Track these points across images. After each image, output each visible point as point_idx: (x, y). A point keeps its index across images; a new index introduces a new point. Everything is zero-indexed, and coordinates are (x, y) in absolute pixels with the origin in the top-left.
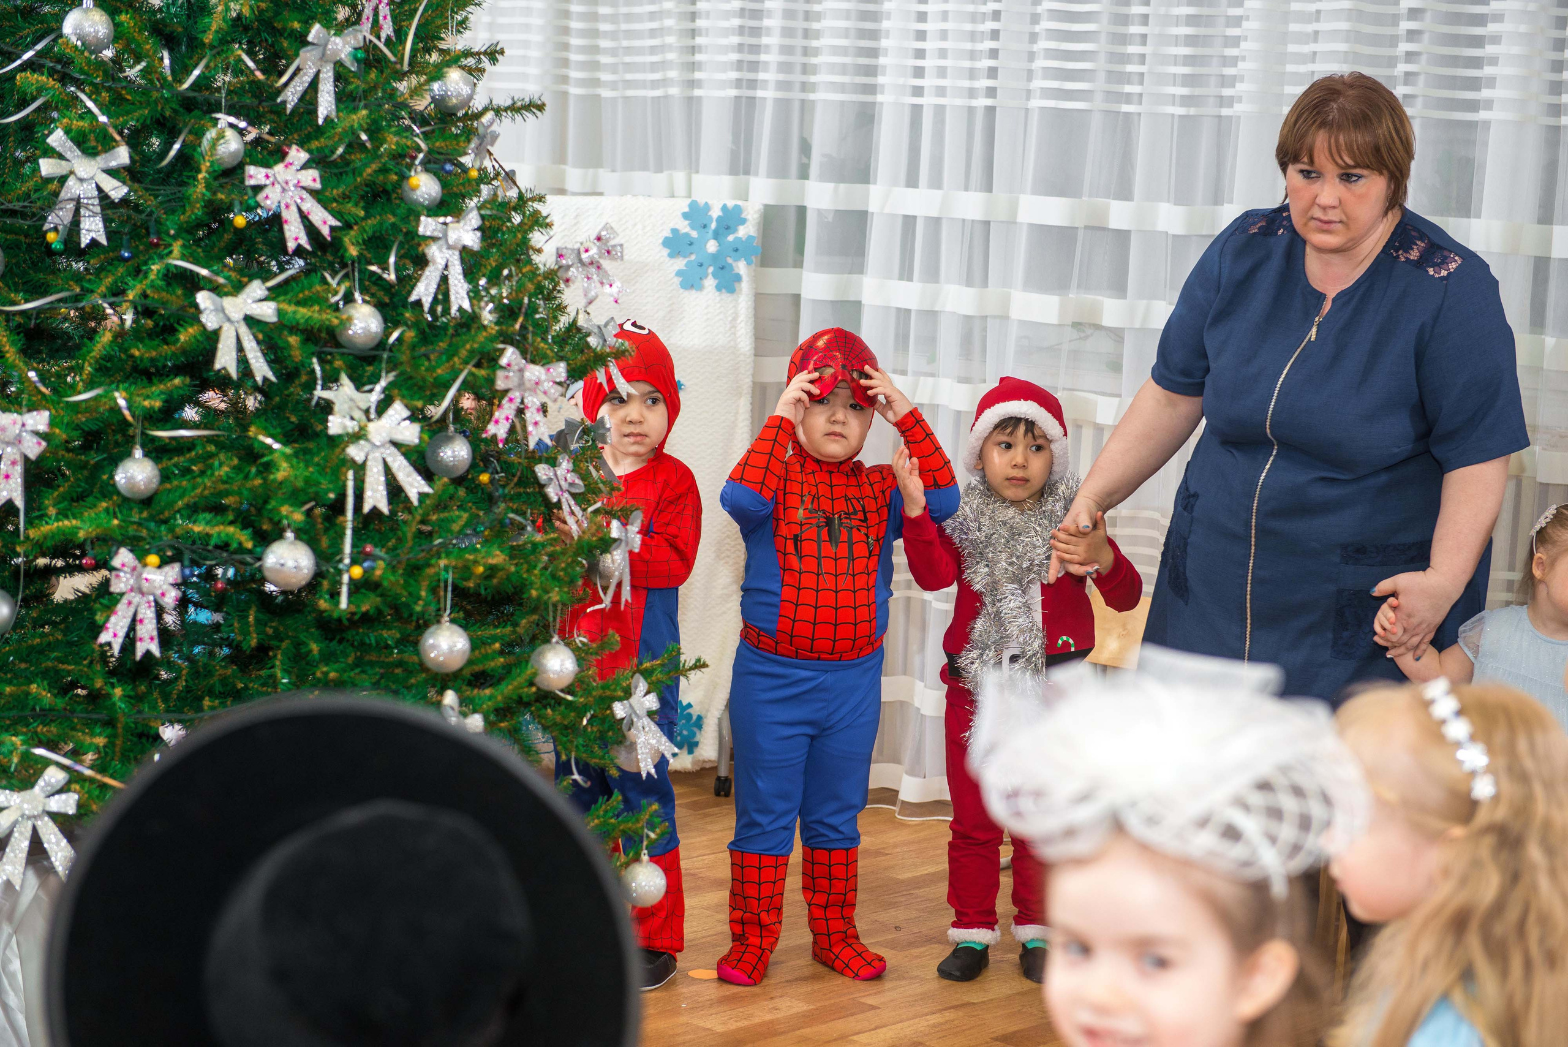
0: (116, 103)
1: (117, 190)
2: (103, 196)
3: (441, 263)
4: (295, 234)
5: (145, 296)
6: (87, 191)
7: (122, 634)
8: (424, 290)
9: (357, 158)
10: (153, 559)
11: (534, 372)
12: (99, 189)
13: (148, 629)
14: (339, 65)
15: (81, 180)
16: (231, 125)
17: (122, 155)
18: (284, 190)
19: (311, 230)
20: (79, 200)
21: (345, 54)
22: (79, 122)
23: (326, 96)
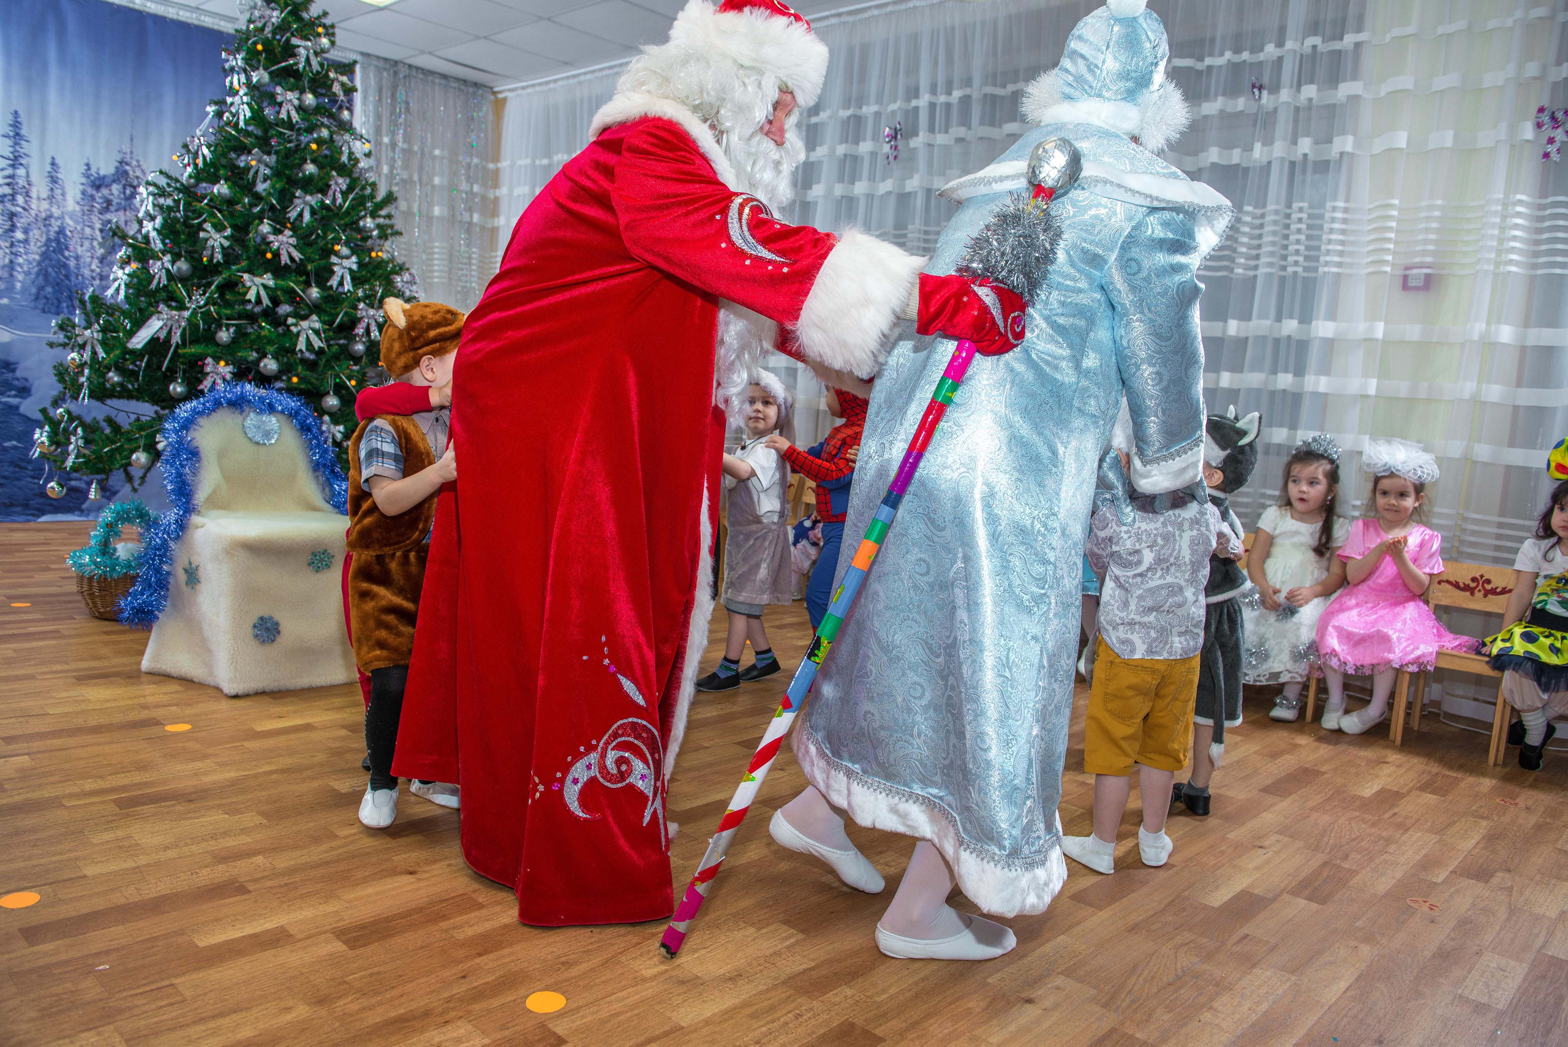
0: (230, 215)
1: (226, 243)
2: (222, 245)
3: (340, 274)
4: (285, 259)
5: (229, 276)
6: (217, 244)
7: (209, 385)
8: (334, 282)
9: (319, 241)
10: (222, 363)
11: (372, 312)
14: (312, 207)
16: (267, 224)
17: (228, 232)
18: (282, 244)
19: (292, 259)
20: (213, 247)
21: (313, 203)
22: (215, 221)
23: (307, 217)
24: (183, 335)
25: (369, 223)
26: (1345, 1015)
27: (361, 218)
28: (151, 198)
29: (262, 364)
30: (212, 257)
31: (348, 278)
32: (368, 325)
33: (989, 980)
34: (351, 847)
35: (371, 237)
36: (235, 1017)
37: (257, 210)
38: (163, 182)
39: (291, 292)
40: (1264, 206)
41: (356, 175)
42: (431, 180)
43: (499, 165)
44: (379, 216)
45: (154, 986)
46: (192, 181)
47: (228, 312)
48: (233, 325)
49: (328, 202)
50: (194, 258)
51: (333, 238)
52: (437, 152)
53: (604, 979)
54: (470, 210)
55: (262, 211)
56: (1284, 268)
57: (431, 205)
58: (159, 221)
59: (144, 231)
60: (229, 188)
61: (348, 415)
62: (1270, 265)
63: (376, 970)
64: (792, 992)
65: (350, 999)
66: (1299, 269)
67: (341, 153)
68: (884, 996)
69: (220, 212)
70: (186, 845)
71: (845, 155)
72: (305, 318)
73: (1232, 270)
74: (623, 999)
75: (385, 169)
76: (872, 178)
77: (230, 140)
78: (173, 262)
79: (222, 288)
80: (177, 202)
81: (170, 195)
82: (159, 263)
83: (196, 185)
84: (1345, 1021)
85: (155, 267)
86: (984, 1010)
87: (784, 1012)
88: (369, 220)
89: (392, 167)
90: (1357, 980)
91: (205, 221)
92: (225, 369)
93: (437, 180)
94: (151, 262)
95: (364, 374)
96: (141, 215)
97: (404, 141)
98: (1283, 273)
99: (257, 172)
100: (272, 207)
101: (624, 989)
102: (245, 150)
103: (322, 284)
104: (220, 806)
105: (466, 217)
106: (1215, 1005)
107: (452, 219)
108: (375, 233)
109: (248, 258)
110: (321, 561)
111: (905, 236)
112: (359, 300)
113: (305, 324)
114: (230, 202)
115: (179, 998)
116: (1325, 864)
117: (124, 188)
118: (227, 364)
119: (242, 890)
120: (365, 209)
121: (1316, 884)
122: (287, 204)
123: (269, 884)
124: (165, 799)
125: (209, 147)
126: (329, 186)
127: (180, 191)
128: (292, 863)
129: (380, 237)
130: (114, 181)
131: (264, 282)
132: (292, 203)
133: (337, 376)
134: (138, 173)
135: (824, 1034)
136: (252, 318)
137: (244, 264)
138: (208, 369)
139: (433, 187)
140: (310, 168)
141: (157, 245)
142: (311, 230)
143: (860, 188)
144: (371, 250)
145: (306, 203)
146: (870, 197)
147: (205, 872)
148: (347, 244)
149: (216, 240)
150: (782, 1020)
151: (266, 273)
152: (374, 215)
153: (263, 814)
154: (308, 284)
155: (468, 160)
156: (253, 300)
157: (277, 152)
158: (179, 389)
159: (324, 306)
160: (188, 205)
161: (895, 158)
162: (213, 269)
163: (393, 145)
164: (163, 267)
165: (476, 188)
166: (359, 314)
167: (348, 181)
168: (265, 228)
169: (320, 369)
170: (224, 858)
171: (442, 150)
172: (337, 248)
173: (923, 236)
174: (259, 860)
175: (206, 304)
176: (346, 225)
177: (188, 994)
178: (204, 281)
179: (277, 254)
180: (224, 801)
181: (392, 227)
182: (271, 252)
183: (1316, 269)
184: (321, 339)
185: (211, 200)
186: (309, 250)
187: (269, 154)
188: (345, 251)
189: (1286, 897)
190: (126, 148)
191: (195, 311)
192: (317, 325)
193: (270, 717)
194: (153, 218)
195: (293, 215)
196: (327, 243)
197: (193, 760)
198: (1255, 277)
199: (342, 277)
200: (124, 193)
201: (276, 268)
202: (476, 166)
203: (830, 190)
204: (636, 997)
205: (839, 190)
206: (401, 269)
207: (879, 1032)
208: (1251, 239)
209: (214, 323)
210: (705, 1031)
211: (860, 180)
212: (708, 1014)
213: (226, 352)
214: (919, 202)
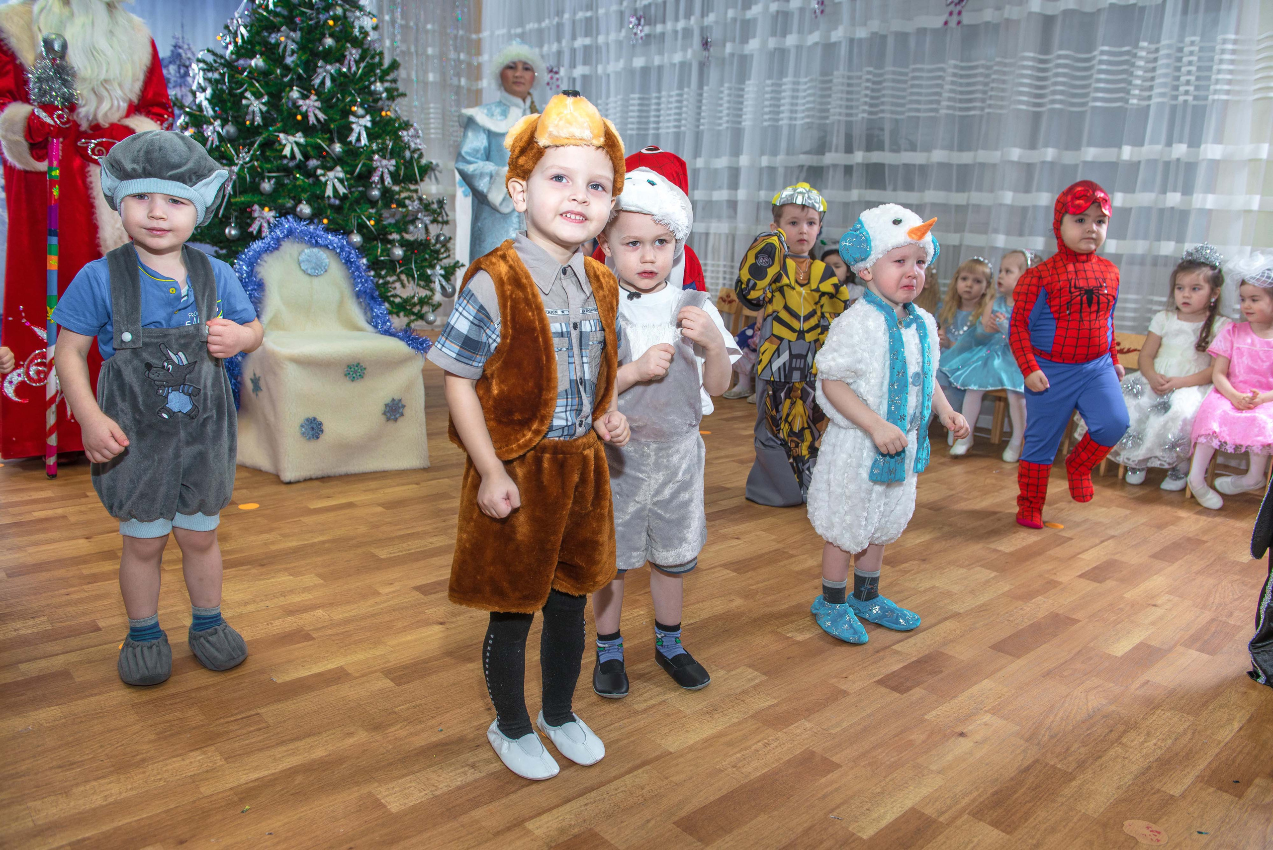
0: (266, 85)
1: (264, 109)
2: (260, 110)
3: (357, 131)
4: (312, 120)
5: (268, 136)
6: (257, 109)
7: (257, 228)
8: (353, 138)
9: (339, 103)
10: (267, 209)
11: (385, 162)
12: (260, 108)
14: (331, 74)
16: (296, 90)
17: (265, 99)
18: (309, 107)
19: (318, 120)
20: (254, 112)
21: (333, 71)
22: (254, 90)
23: (328, 83)
24: (234, 187)
25: (378, 87)
26: (1241, 752)
27: (371, 83)
28: (201, 73)
29: (298, 209)
30: (253, 121)
31: (364, 135)
32: (383, 173)
33: (926, 717)
34: (392, 603)
35: (381, 99)
36: (308, 740)
37: (286, 80)
38: (210, 58)
39: (319, 148)
40: (1158, 41)
41: (366, 46)
42: (425, 51)
43: (481, 36)
44: (387, 81)
45: (244, 715)
46: (234, 57)
47: (269, 166)
48: (273, 177)
49: (345, 70)
50: (239, 121)
51: (350, 101)
52: (429, 27)
53: (603, 712)
54: (458, 75)
55: (292, 80)
56: (1175, 98)
57: (426, 72)
58: (209, 91)
59: (198, 101)
60: (264, 61)
61: (369, 249)
62: (1163, 95)
63: (418, 702)
64: (760, 724)
65: (399, 726)
66: (1190, 98)
67: (353, 27)
68: (839, 729)
69: (258, 82)
70: (262, 601)
71: (778, 12)
72: (331, 169)
73: (1127, 101)
74: (621, 728)
75: (388, 43)
76: (800, 32)
77: (262, 21)
78: (223, 126)
79: (263, 146)
80: (223, 75)
81: (217, 70)
82: (211, 128)
83: (237, 60)
84: (1240, 757)
85: (209, 131)
86: (923, 742)
87: (755, 741)
88: (378, 84)
89: (393, 41)
90: (1249, 721)
91: (246, 90)
92: (269, 214)
93: (430, 51)
94: (205, 126)
95: (381, 215)
96: (194, 87)
97: (402, 18)
98: (1174, 102)
99: (285, 47)
100: (300, 76)
101: (620, 719)
102: (274, 28)
103: (343, 140)
104: (286, 569)
105: (455, 81)
106: (1124, 740)
107: (443, 84)
108: (384, 95)
109: (282, 120)
110: (355, 372)
111: (830, 81)
112: (374, 152)
113: (331, 174)
114: (264, 74)
115: (264, 725)
116: (1213, 620)
117: (179, 68)
118: (270, 210)
119: (307, 637)
120: (375, 75)
121: (1206, 638)
122: (311, 73)
123: (329, 632)
124: (242, 564)
125: (245, 27)
126: (345, 57)
127: (224, 66)
128: (346, 615)
129: (388, 99)
130: (170, 63)
131: (297, 139)
132: (315, 72)
133: (359, 217)
134: (189, 55)
135: (789, 761)
136: (288, 171)
137: (280, 125)
138: (256, 215)
139: (427, 57)
140: (329, 41)
141: (209, 111)
142: (332, 94)
143: (791, 40)
144: (382, 110)
145: (326, 71)
146: (799, 48)
147: (277, 623)
148: (361, 105)
149: (256, 106)
150: (753, 747)
151: (297, 132)
152: (382, 81)
153: (319, 575)
154: (331, 141)
155: (455, 32)
156: (289, 155)
157: (301, 29)
158: (233, 232)
159: (345, 159)
160: (231, 77)
161: (822, 12)
162: (255, 131)
163: (393, 22)
164: (215, 130)
165: (462, 56)
166: (375, 164)
167: (360, 51)
168: (295, 94)
169: (345, 211)
170: (291, 611)
171: (433, 24)
172: (354, 109)
173: (846, 81)
174: (319, 612)
175: (251, 161)
176: (360, 89)
177: (271, 721)
178: (248, 141)
179: (305, 116)
180: (288, 566)
181: (397, 90)
182: (301, 114)
183: (1206, 98)
184: (344, 187)
185: (250, 73)
186: (331, 112)
187: (294, 31)
188: (361, 111)
189: (1180, 649)
190: (178, 34)
191: (242, 167)
192: (341, 175)
193: (320, 497)
194: (204, 90)
195: (317, 82)
196: (345, 105)
197: (262, 532)
198: (1149, 106)
199: (359, 134)
200: (179, 72)
201: (305, 128)
202: (462, 37)
203: (764, 43)
204: (631, 727)
205: (772, 43)
206: (407, 126)
207: (835, 759)
208: (1145, 72)
209: (258, 175)
210: (690, 756)
211: (791, 33)
212: (691, 742)
213: (269, 200)
214: (843, 50)
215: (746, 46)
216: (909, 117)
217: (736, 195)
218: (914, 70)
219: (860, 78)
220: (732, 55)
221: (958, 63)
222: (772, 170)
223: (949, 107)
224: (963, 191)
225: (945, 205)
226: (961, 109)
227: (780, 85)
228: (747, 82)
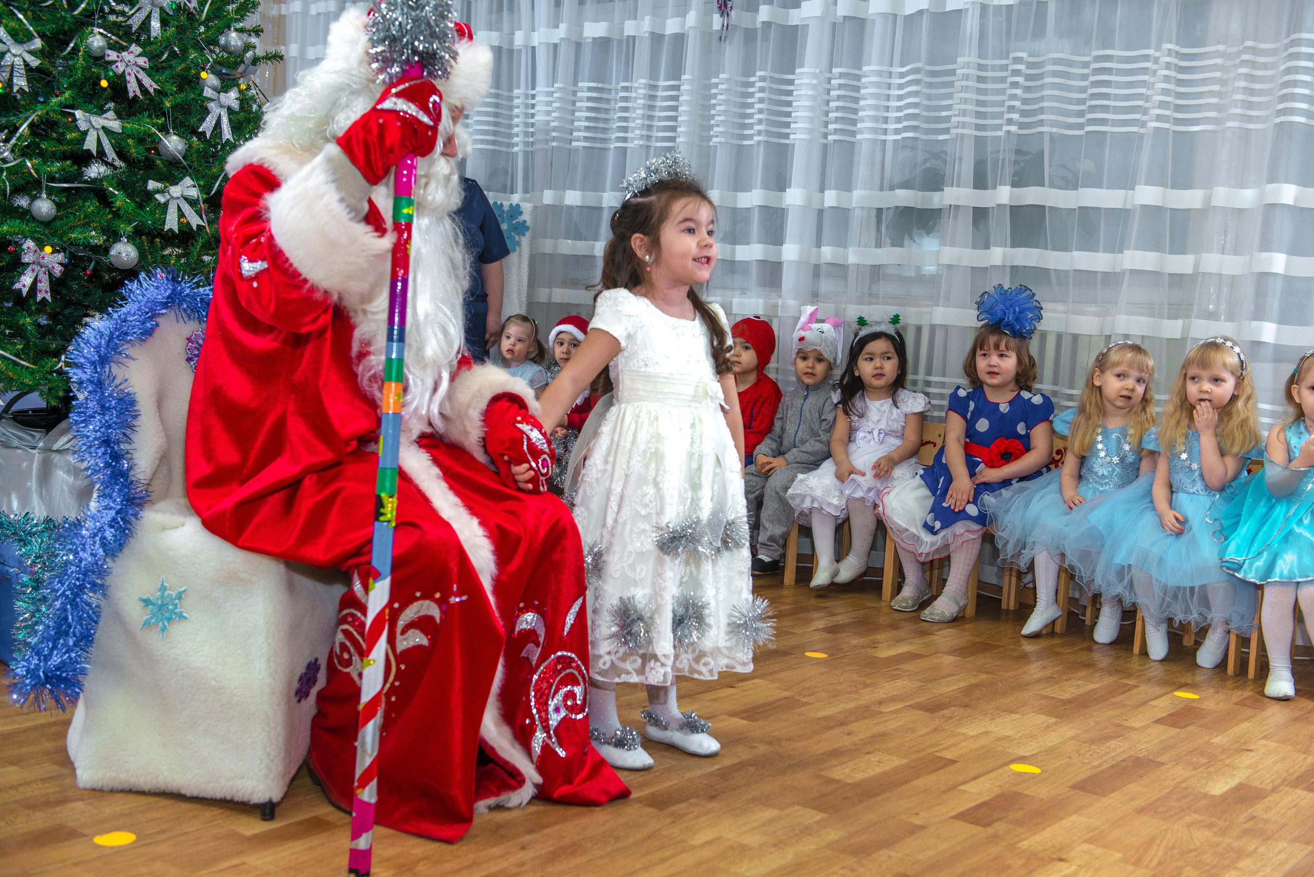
1: (35, 62)
2: (27, 65)
3: (216, 114)
4: (133, 88)
5: (47, 113)
6: (18, 61)
7: (28, 286)
8: (207, 126)
10: (48, 249)
12: (24, 61)
13: (44, 285)
15: (15, 56)
16: (100, 33)
17: (37, 44)
18: (127, 66)
19: (143, 89)
20: (12, 66)
21: (165, 4)
22: (13, 24)
23: (155, 24)
25: (232, 39)
30: (11, 79)
31: (227, 124)
35: (239, 60)
37: (79, 11)
47: (50, 169)
48: (61, 190)
51: (195, 60)
55: (86, 13)
69: (21, 11)
72: (173, 181)
79: (37, 133)
88: (233, 34)
92: (52, 258)
100: (104, 9)
103: (190, 129)
109: (71, 86)
111: (953, 72)
113: (175, 191)
118: (54, 251)
131: (106, 123)
138: (26, 259)
142: (164, 45)
145: (154, 4)
151: (106, 110)
154: (165, 130)
156: (94, 152)
162: (16, 102)
168: (96, 40)
172: (206, 75)
175: (13, 157)
176: (209, 41)
178: (4, 121)
179: (118, 82)
182: (112, 78)
184: (197, 214)
186: (164, 77)
188: (214, 80)
192: (194, 193)
195: (135, 22)
196: (189, 67)
199: (219, 121)
201: (120, 102)
209: (28, 187)
213: (52, 233)
214: (971, 24)
215: (792, 11)
216: (1087, 132)
217: (779, 254)
218: (1098, 59)
219: (1004, 68)
220: (767, 25)
221: (1177, 48)
222: (842, 214)
223: (1159, 118)
224: (1183, 253)
225: (1157, 273)
226: (1178, 122)
227: (858, 78)
228: (798, 71)
